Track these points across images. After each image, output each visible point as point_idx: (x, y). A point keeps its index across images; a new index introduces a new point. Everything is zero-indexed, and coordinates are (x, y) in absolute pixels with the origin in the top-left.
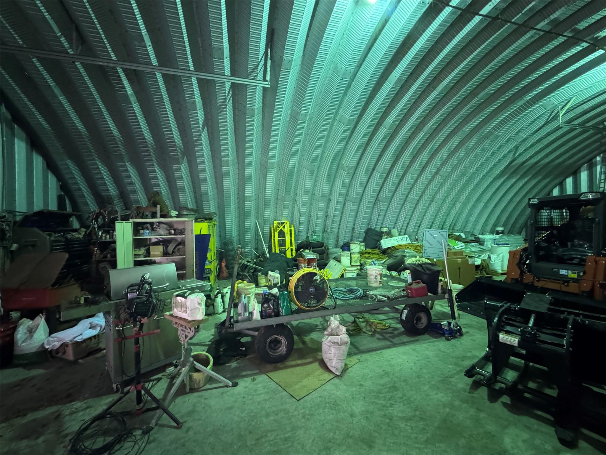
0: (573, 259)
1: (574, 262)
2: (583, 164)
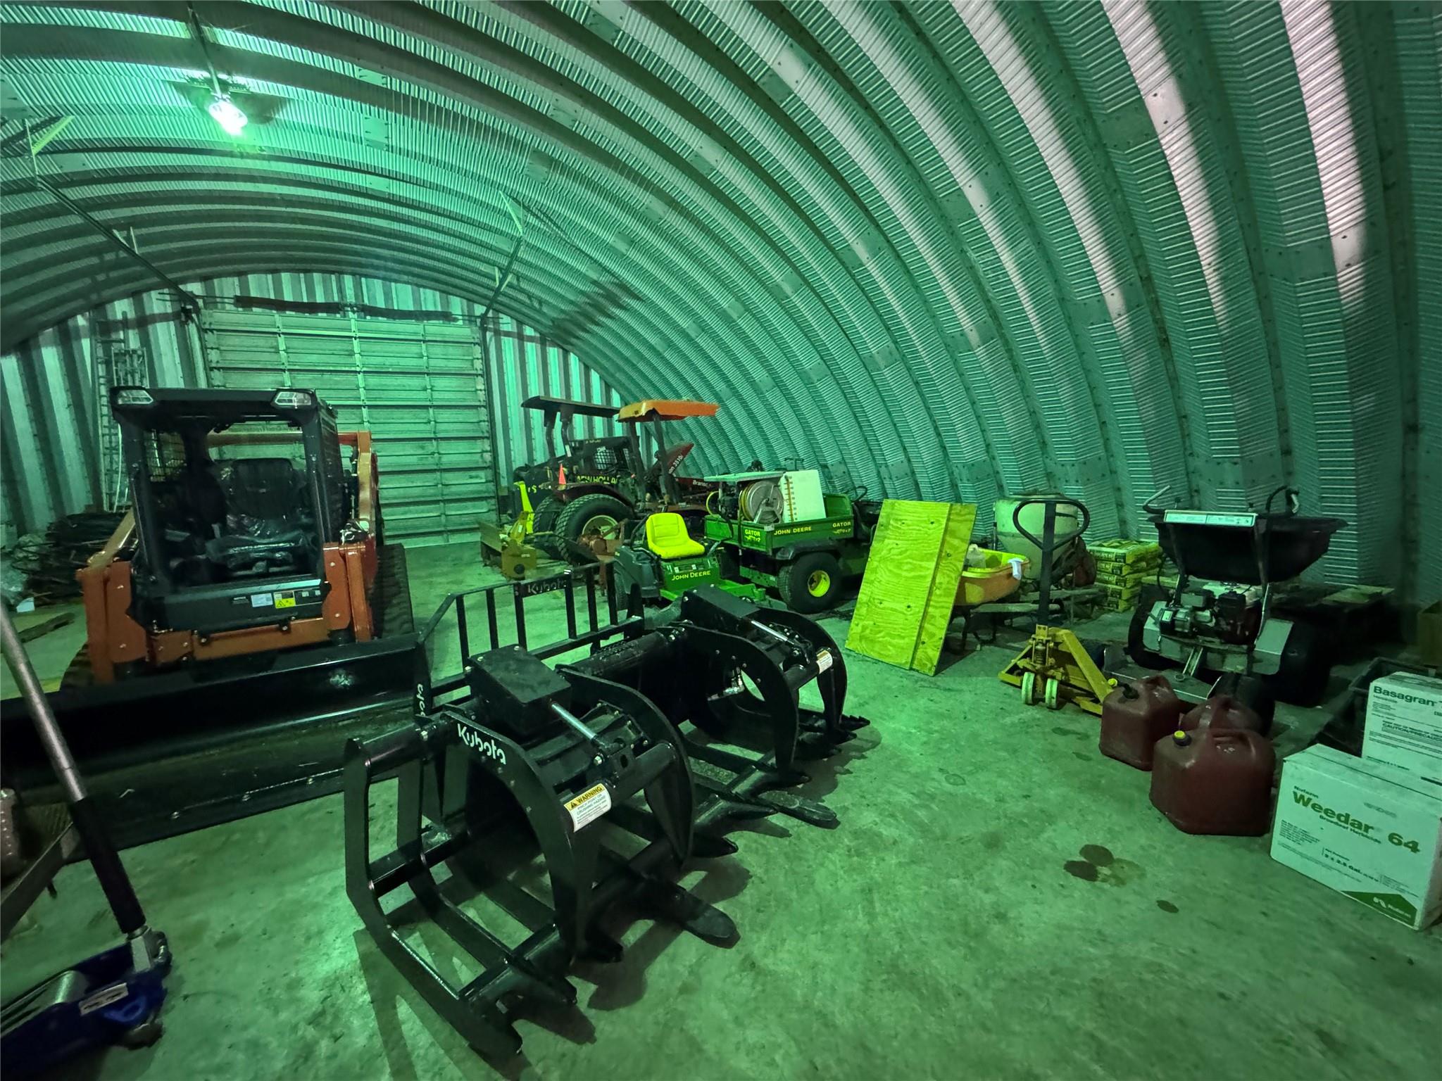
0: (249, 564)
1: (254, 570)
2: (44, 326)
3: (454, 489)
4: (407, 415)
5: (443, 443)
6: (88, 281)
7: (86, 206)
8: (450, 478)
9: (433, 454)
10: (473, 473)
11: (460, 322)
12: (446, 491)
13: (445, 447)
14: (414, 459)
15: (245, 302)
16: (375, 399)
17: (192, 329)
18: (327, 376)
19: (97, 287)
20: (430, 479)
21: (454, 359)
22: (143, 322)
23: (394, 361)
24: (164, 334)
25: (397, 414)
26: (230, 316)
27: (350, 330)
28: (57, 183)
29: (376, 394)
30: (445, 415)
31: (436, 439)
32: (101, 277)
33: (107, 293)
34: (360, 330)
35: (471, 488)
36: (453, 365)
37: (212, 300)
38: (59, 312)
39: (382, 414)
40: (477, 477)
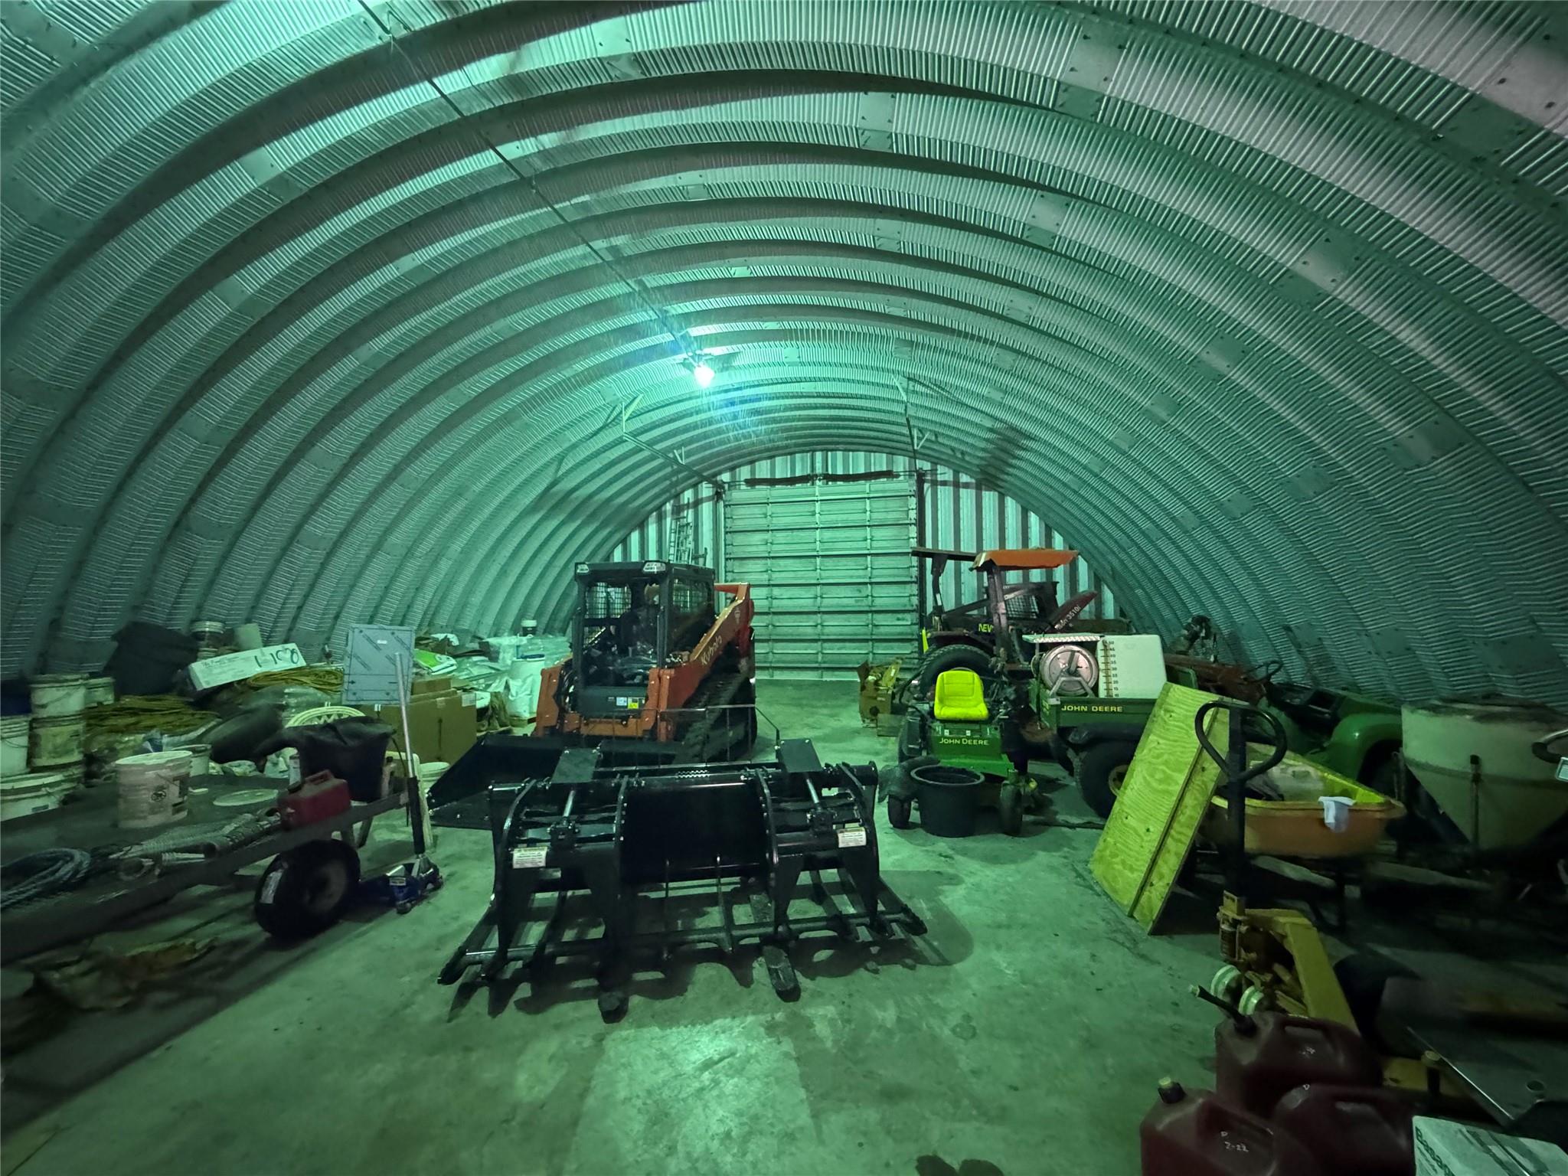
0: (633, 677)
1: (634, 681)
2: (651, 512)
3: (882, 630)
4: (851, 563)
5: (876, 587)
6: (668, 482)
7: (651, 443)
8: (880, 619)
9: (867, 596)
10: (900, 616)
11: (901, 478)
12: (875, 631)
13: (879, 591)
14: (852, 601)
15: (752, 482)
16: (827, 550)
17: (721, 504)
18: (795, 533)
19: (674, 485)
20: (863, 619)
21: (891, 511)
22: (697, 503)
23: (845, 517)
24: (706, 508)
25: (843, 561)
26: (742, 493)
27: (814, 495)
28: (635, 434)
29: (826, 546)
30: (880, 562)
31: (871, 583)
32: (674, 479)
33: (679, 489)
34: (822, 495)
35: (899, 630)
36: (892, 517)
37: (733, 484)
38: (657, 502)
39: (829, 562)
40: (903, 619)
